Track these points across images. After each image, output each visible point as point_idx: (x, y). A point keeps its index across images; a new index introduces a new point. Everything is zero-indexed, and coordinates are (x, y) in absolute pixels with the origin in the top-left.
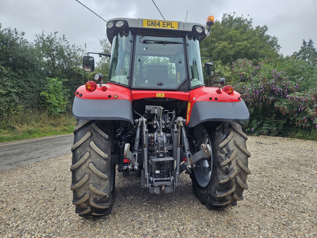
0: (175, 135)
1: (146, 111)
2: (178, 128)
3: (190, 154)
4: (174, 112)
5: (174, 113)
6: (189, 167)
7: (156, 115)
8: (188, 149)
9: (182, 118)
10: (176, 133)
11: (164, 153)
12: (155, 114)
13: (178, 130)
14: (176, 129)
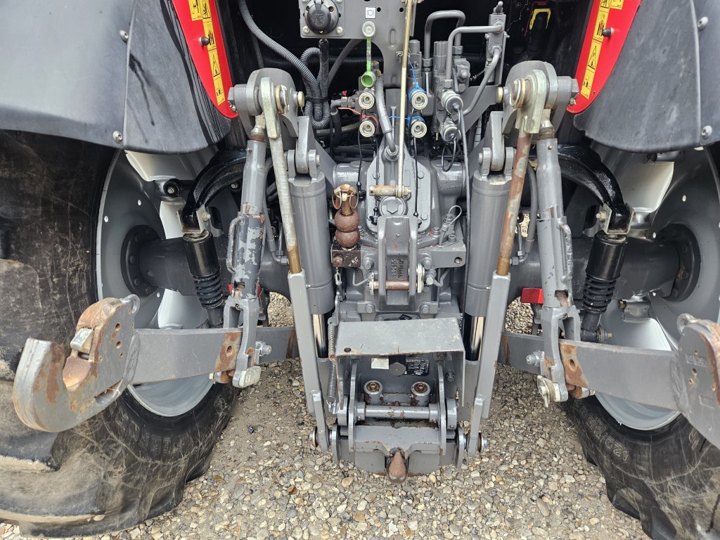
0: (486, 191)
1: (302, 20)
2: (510, 138)
3: (574, 313)
4: (498, 21)
5: (496, 33)
6: (551, 396)
7: (373, 45)
8: (563, 287)
9: (550, 68)
10: (494, 173)
11: (412, 293)
12: (363, 42)
13: (511, 152)
14: (494, 151)
